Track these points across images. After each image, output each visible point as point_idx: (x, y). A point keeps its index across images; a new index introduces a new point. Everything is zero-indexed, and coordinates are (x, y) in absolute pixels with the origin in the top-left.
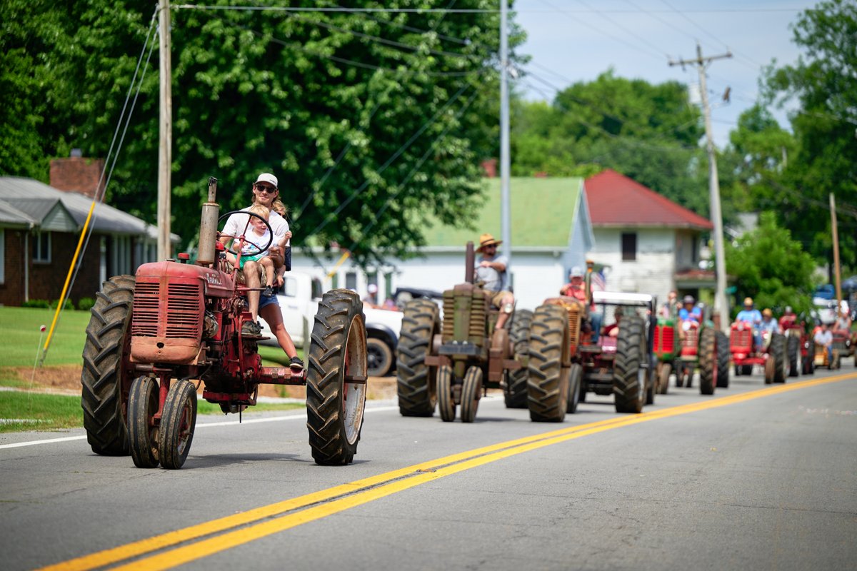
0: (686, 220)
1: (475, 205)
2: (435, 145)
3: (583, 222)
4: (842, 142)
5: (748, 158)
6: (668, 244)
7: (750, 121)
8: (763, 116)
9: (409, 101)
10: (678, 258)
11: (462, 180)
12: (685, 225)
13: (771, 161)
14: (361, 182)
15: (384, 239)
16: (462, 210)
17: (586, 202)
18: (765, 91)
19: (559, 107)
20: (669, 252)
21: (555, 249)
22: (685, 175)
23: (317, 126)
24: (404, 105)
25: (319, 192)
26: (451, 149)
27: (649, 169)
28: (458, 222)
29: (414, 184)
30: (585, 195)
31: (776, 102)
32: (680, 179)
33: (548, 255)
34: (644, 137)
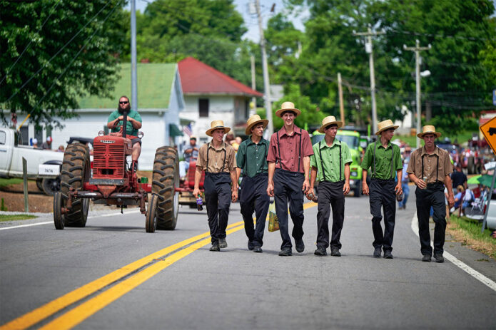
0: (241, 90)
1: (112, 81)
2: (86, 42)
3: (178, 92)
4: (337, 38)
5: (274, 48)
6: (230, 106)
7: (275, 23)
8: (284, 20)
9: (69, 13)
10: (236, 116)
11: (102, 65)
12: (241, 94)
13: (289, 50)
14: (37, 67)
15: (51, 104)
16: (104, 85)
17: (179, 79)
18: (287, 5)
19: (148, 14)
20: (231, 111)
21: (160, 110)
22: (233, 59)
23: (8, 30)
24: (66, 15)
25: (9, 74)
26: (98, 45)
27: (209, 56)
28: (101, 93)
29: (73, 68)
30: (179, 74)
31: (294, 12)
32: (229, 62)
33: (156, 114)
34: (205, 34)
